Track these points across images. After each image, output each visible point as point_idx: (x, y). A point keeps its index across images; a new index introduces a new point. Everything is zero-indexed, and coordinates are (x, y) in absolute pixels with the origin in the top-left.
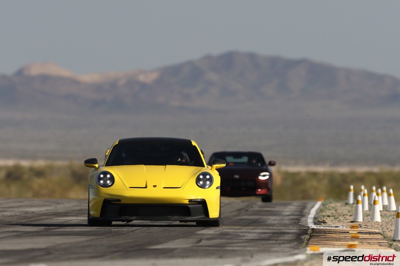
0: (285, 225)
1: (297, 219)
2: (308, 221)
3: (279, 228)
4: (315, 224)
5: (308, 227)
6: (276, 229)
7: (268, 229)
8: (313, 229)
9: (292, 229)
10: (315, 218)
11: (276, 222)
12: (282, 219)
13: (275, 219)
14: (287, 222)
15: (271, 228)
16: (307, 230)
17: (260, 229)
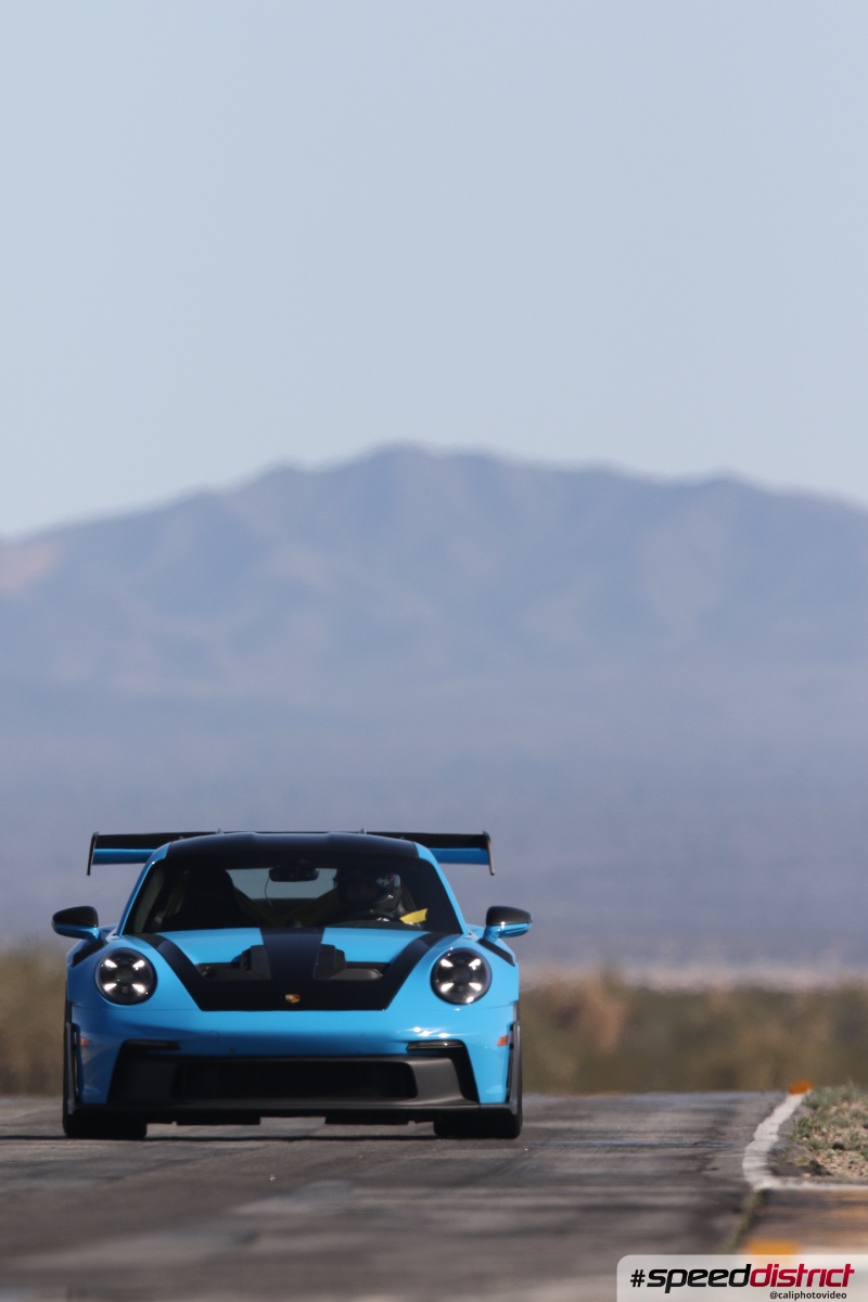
0: (639, 1180)
1: (693, 1158)
2: (746, 1165)
3: (614, 1189)
4: (775, 1172)
5: (747, 1186)
6: (596, 1194)
7: (563, 1195)
8: (766, 1195)
9: (672, 1194)
10: (774, 1153)
11: (597, 1170)
12: (622, 1159)
13: (593, 1160)
14: (647, 1168)
15: (575, 1189)
16: (738, 1196)
17: (522, 1195)
